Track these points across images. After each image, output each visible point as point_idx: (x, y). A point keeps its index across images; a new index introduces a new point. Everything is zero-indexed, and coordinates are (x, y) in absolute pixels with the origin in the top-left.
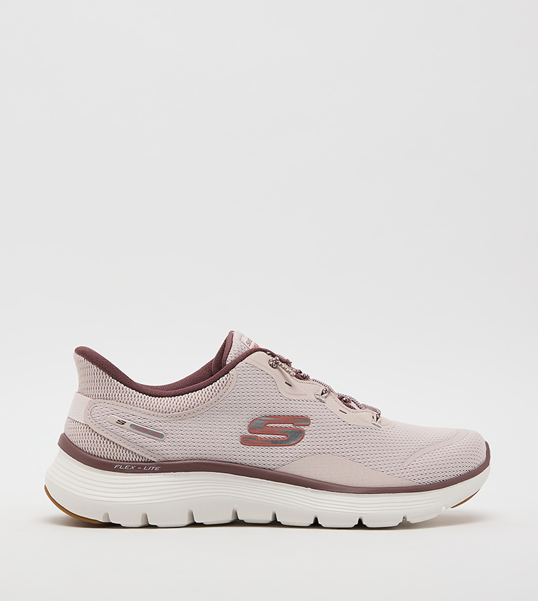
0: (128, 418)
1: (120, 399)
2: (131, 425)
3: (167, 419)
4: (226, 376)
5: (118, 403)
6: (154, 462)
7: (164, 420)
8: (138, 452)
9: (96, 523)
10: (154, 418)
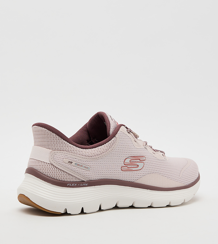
0: (74, 160)
1: (68, 151)
2: (75, 164)
3: (91, 160)
4: (114, 138)
5: (67, 152)
6: (84, 181)
7: (90, 160)
8: (78, 177)
9: (60, 214)
10: (85, 160)
